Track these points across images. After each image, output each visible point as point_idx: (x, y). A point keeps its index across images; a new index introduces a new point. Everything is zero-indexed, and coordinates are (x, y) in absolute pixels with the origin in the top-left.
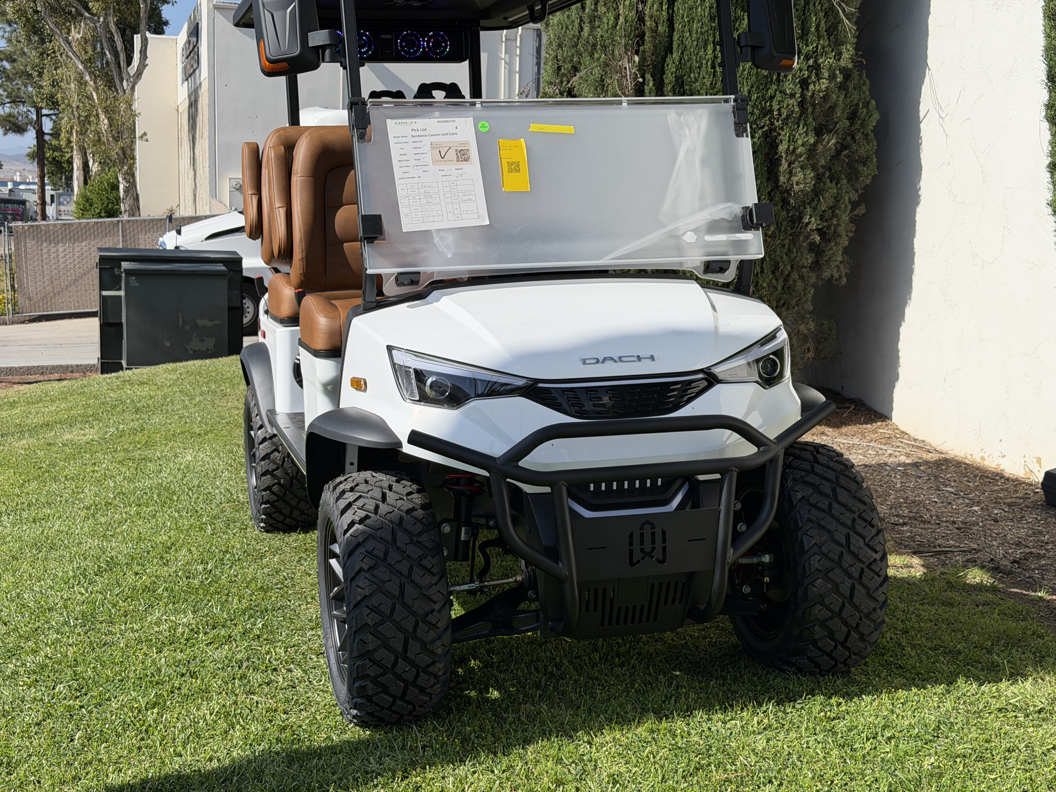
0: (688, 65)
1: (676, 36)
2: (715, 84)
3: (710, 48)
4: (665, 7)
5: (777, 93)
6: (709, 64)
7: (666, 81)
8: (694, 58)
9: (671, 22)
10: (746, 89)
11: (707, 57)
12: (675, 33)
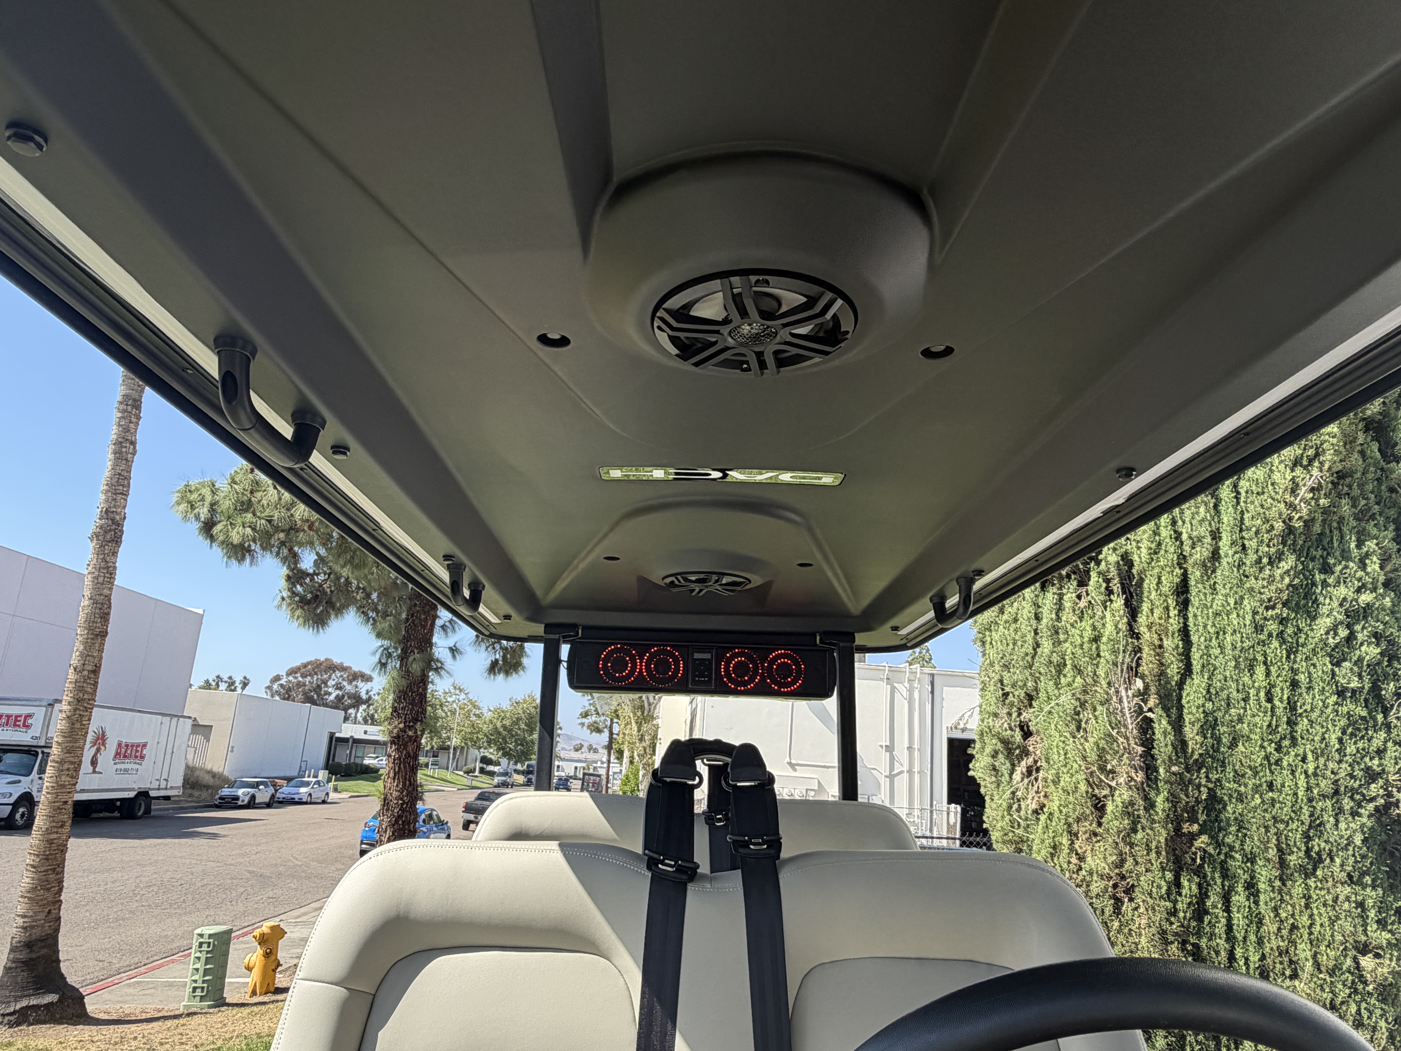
0: (1224, 695)
1: (1196, 656)
2: (1277, 726)
3: (1260, 671)
4: (1173, 612)
5: (1390, 744)
6: (1262, 694)
7: (1187, 718)
8: (1234, 686)
9: (1185, 633)
10: (1334, 736)
11: (1256, 685)
12: (1194, 650)
